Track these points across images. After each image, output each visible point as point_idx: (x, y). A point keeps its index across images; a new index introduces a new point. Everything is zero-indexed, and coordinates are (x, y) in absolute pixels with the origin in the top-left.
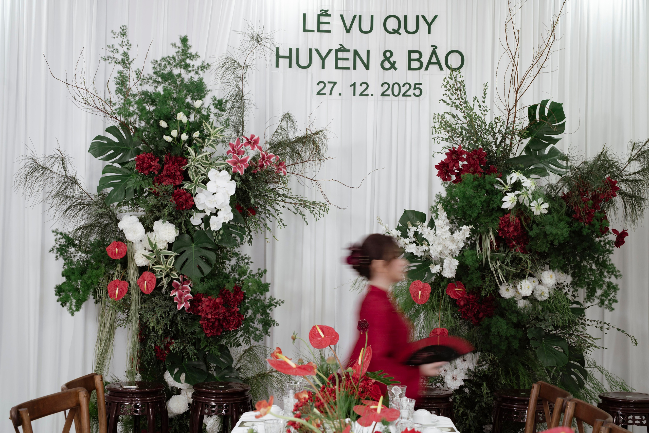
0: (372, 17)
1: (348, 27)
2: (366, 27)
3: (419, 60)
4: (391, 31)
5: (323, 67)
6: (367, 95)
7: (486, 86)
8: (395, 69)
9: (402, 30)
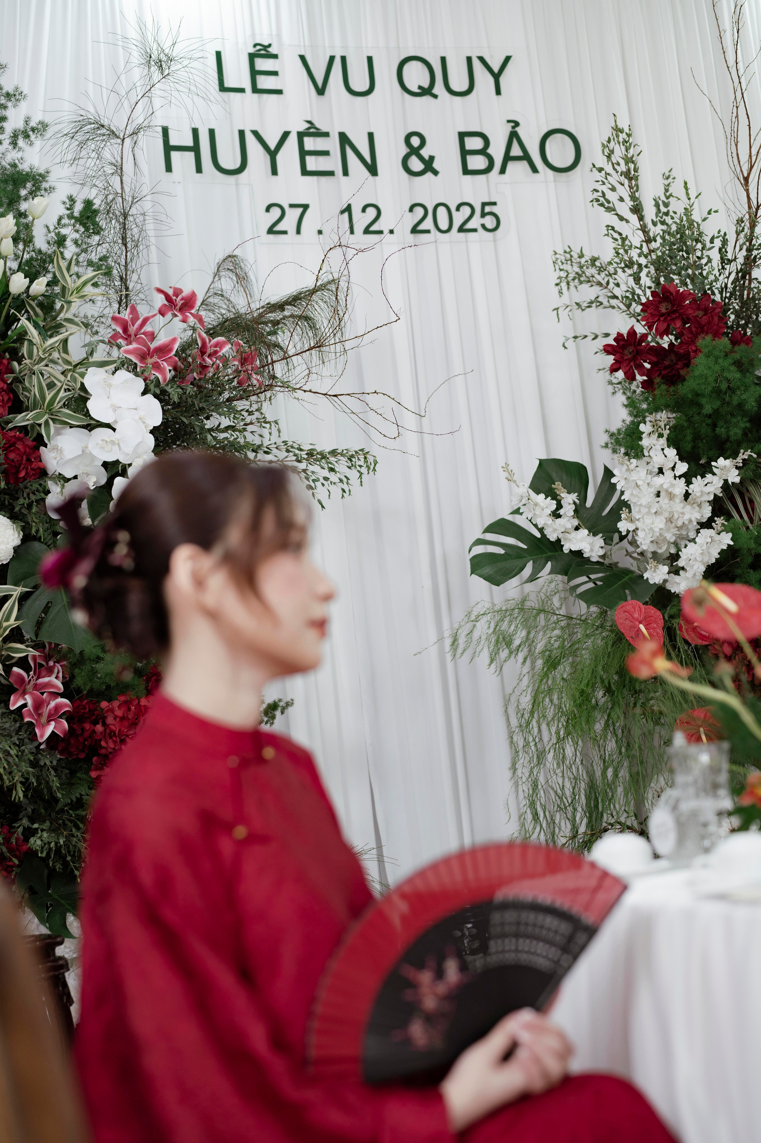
0: (370, 59)
1: (320, 82)
2: (360, 83)
3: (483, 152)
4: (416, 90)
5: (274, 171)
6: (380, 232)
7: (669, 176)
8: (436, 173)
9: (439, 88)
